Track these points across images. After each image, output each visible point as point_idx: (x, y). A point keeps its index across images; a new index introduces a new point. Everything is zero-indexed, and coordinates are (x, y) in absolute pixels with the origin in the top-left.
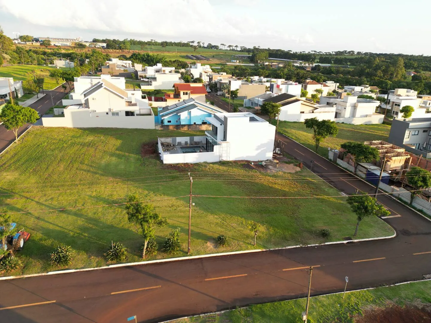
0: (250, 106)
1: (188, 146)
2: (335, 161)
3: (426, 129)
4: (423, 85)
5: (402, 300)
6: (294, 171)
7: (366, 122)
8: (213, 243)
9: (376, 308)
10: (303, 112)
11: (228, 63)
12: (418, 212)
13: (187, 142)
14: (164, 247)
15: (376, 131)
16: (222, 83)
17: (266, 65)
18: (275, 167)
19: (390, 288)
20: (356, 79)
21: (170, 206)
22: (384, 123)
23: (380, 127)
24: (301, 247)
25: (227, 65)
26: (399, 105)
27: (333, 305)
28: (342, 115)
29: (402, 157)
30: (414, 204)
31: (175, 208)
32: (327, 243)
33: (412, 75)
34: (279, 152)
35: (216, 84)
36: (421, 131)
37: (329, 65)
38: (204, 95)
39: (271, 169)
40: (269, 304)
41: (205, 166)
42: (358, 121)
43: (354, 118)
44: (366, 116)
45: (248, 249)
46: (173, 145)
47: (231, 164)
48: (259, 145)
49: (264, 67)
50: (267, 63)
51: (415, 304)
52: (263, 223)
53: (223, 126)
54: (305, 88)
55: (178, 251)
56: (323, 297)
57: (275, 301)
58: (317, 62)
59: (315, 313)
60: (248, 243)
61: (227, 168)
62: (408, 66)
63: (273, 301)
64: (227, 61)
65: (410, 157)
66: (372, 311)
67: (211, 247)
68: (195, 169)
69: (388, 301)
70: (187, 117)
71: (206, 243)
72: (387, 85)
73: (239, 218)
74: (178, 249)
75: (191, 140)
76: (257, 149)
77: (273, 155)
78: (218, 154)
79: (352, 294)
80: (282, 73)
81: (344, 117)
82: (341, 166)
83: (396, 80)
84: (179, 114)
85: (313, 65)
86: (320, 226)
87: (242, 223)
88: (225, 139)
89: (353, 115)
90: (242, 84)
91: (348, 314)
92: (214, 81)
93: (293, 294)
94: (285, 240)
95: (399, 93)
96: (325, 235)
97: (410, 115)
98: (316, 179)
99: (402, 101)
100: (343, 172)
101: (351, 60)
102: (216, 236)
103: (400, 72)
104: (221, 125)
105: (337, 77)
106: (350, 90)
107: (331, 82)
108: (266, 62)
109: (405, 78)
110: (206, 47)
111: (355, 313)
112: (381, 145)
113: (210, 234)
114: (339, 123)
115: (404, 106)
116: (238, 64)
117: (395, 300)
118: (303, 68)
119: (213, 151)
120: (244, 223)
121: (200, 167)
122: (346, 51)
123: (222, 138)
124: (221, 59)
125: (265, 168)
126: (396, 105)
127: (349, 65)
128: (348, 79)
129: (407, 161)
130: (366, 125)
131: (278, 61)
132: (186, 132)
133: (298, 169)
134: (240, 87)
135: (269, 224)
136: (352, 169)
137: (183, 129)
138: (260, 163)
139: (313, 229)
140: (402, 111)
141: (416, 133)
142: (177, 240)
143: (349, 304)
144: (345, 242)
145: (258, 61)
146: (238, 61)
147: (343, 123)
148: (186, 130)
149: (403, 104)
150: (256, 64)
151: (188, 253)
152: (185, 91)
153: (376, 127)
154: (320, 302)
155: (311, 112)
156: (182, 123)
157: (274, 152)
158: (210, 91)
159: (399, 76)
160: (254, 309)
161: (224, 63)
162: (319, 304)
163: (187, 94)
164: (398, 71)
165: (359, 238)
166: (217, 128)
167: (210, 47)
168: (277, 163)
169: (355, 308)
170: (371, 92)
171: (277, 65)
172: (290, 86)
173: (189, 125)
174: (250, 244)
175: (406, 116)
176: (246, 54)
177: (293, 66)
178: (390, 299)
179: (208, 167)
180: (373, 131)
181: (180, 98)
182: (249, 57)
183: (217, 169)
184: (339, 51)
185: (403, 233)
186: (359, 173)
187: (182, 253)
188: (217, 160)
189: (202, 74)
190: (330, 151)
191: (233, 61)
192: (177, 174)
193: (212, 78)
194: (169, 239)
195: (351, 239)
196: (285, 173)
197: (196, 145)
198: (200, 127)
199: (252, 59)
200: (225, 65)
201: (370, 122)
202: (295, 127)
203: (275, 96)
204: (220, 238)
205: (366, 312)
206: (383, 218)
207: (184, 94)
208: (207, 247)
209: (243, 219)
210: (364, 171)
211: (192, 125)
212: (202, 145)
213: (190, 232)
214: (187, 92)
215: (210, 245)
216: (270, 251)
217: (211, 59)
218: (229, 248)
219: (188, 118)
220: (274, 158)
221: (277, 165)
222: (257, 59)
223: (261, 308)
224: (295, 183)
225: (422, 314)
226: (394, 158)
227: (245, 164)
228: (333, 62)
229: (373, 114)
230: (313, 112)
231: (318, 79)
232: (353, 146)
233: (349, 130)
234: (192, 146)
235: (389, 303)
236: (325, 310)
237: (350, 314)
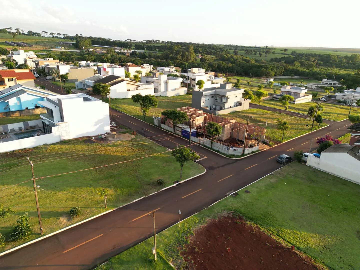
0: (82, 87)
1: (23, 131)
2: (159, 126)
3: (213, 95)
4: (207, 65)
5: (216, 215)
6: (130, 139)
7: (176, 94)
8: (66, 217)
9: (201, 226)
10: (129, 90)
11: (53, 50)
12: (217, 153)
13: (21, 128)
14: (13, 235)
15: (183, 100)
16: (50, 68)
17: (91, 51)
18: (114, 138)
19: (208, 209)
20: (164, 62)
21: (13, 194)
22: (187, 94)
23: (185, 97)
24: (144, 198)
25: (52, 51)
26: (195, 80)
27: (173, 235)
28: (159, 90)
29: (202, 116)
30: (213, 148)
31: (19, 195)
32: (162, 190)
33: (200, 58)
34: (115, 125)
35: (43, 69)
36: (211, 97)
37: (143, 51)
38: (33, 80)
39: (111, 140)
40: (125, 252)
41: (46, 148)
42: (170, 94)
43: (168, 92)
44: (175, 89)
45: (100, 213)
46: (5, 133)
47: (73, 142)
48: (97, 121)
49: (89, 53)
50: (91, 50)
51: (223, 214)
52: (110, 187)
53: (58, 108)
54: (128, 70)
55: (29, 235)
56: (165, 231)
57: (130, 248)
58: (134, 49)
59: (161, 245)
60: (100, 208)
61: (69, 146)
62: (196, 51)
63: (128, 248)
64: (52, 47)
65: (206, 116)
66: (199, 229)
67: (65, 221)
68: (35, 153)
69: (208, 219)
70: (16, 103)
71: (59, 219)
72: (185, 66)
73: (88, 188)
74: (29, 233)
75: (26, 125)
76: (95, 125)
77: (111, 128)
78: (57, 135)
79: (185, 221)
80: (106, 58)
81: (160, 92)
82: (164, 129)
83: (191, 62)
84: (6, 101)
85: (131, 51)
86: (156, 177)
87: (92, 192)
88: (62, 119)
89: (167, 89)
90: (71, 68)
91: (184, 237)
92: (41, 66)
93: (143, 237)
94: (131, 196)
95: (193, 71)
96: (160, 183)
97: (203, 86)
98: (148, 142)
99: (197, 77)
100: (166, 133)
101: (158, 47)
102: (68, 210)
103: (193, 57)
104: (56, 107)
105: (151, 61)
106: (162, 70)
107: (147, 64)
108: (90, 48)
109: (196, 60)
110: (26, 34)
111: (189, 235)
112: (188, 110)
113: (62, 210)
114: (157, 96)
115: (198, 80)
116: (63, 50)
117: (212, 216)
118: (123, 54)
119: (51, 132)
120: (94, 191)
121: (40, 150)
122: (153, 40)
123: (60, 120)
124: (45, 45)
125: (105, 140)
126: (193, 80)
127: (158, 51)
128: (158, 62)
129: (205, 119)
130: (176, 96)
131: (101, 48)
132: (18, 118)
133: (133, 136)
134: (69, 71)
135: (116, 186)
136: (172, 130)
137: (15, 115)
138: (100, 137)
139: (151, 181)
140: (197, 84)
141: (208, 99)
142: (27, 224)
143: (184, 229)
144: (175, 185)
145: (82, 48)
146: (63, 48)
147: (160, 96)
148: (17, 116)
149: (197, 80)
150: (82, 50)
151: (41, 234)
152: (10, 78)
153: (183, 97)
154: (164, 236)
155: (136, 89)
156: (12, 110)
157: (111, 125)
158: (39, 76)
159: (192, 59)
160: (113, 261)
161: (49, 49)
162: (163, 238)
163: (12, 80)
164: (191, 55)
165: (184, 180)
166: (52, 110)
167: (31, 34)
168: (115, 134)
169: (188, 231)
170: (176, 72)
171: (101, 51)
172: (114, 69)
173: (21, 111)
174: (102, 208)
175: (200, 87)
176: (70, 41)
177: (115, 52)
178: (209, 217)
179: (49, 148)
180: (181, 100)
181: (5, 85)
182: (73, 44)
183: (59, 149)
184: (148, 40)
185: (210, 169)
186: (177, 132)
187: (34, 236)
188: (57, 140)
189: (26, 60)
190: (155, 119)
191: (58, 48)
192: (16, 161)
193: (38, 64)
194: (16, 227)
195: (179, 182)
196: (123, 141)
197: (31, 130)
198: (33, 111)
199: (76, 46)
200: (51, 51)
201: (179, 93)
202: (125, 103)
203: (103, 78)
204: (73, 211)
205: (195, 231)
206: (196, 161)
207: (9, 81)
208: (61, 223)
209: (92, 188)
210: (180, 130)
211: (24, 110)
212: (39, 129)
213: (39, 213)
214: (12, 79)
215: (63, 220)
216: (120, 208)
217: (34, 46)
218: (83, 217)
219: (19, 104)
220: (112, 130)
221: (116, 136)
222: (81, 46)
223: (119, 258)
224: (132, 148)
225: (228, 220)
226: (197, 118)
227: (86, 140)
228: (145, 49)
229: (180, 88)
230: (137, 89)
231: (136, 63)
232: (170, 113)
233: (165, 101)
234: (27, 131)
235: (208, 220)
236: (168, 240)
237: (186, 237)
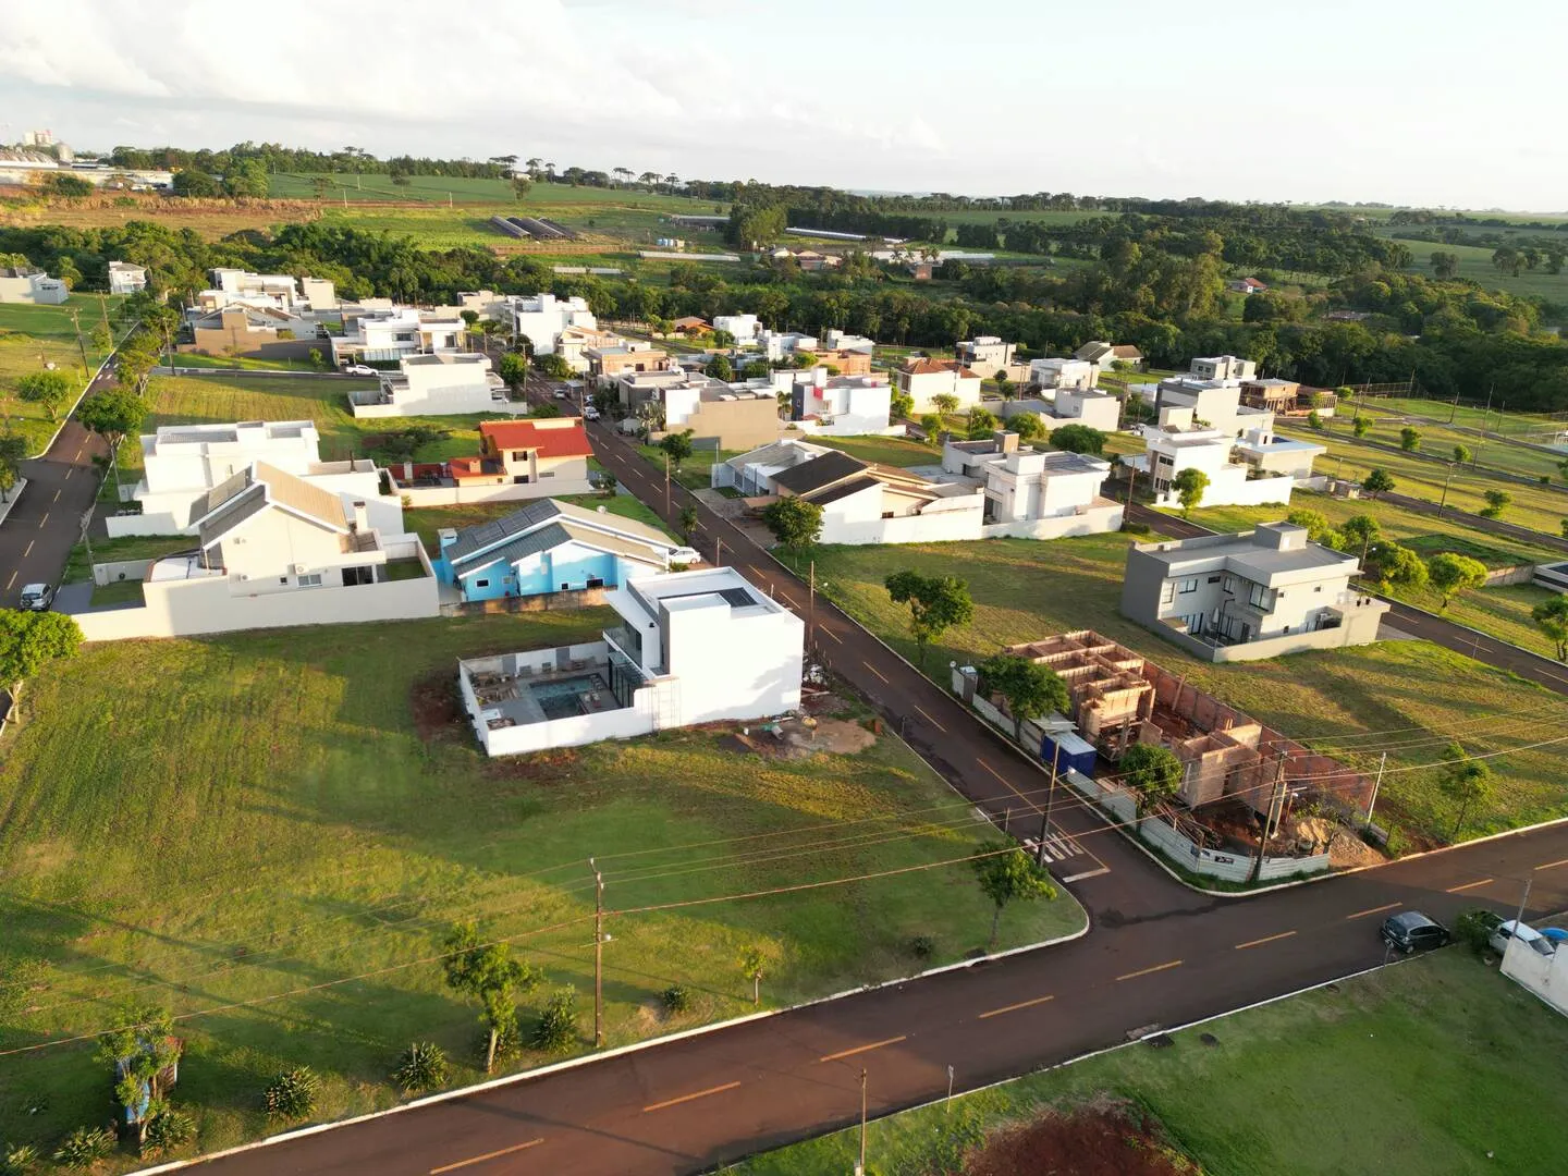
0: (732, 483)
1: (554, 676)
2: (969, 703)
3: (1216, 575)
6: (856, 749)
7: (1074, 530)
8: (655, 1008)
10: (891, 515)
11: (645, 253)
13: (549, 664)
14: (538, 1037)
17: (781, 260)
18: (807, 737)
25: (643, 258)
29: (1132, 691)
33: (1249, 290)
34: (819, 680)
36: (1203, 581)
37: (991, 255)
39: (797, 747)
41: (614, 756)
42: (1050, 529)
43: (1039, 521)
45: (739, 1014)
46: (508, 679)
47: (685, 739)
52: (773, 933)
54: (906, 384)
58: (952, 244)
60: (740, 998)
61: (676, 754)
62: (1237, 257)
64: (642, 243)
65: (1148, 687)
67: (651, 1018)
68: (586, 769)
70: (538, 572)
71: (638, 1009)
73: (715, 925)
74: (573, 1037)
75: (562, 657)
76: (756, 687)
77: (803, 692)
78: (646, 712)
82: (983, 717)
84: (514, 564)
85: (938, 259)
86: (913, 924)
87: (723, 940)
96: (922, 952)
98: (913, 767)
99: (1180, 450)
100: (987, 736)
101: (1058, 237)
102: (659, 987)
105: (1014, 313)
107: (992, 340)
113: (645, 984)
115: (1182, 468)
119: (630, 703)
120: (729, 940)
121: (598, 760)
124: (619, 232)
125: (781, 743)
126: (1162, 460)
130: (1074, 536)
132: (541, 620)
133: (869, 739)
135: (789, 932)
136: (1008, 726)
137: (531, 609)
138: (767, 728)
139: (898, 936)
141: (1191, 587)
145: (750, 244)
146: (681, 244)
147: (1007, 537)
148: (537, 609)
149: (1180, 464)
150: (746, 254)
151: (594, 1045)
153: (1100, 544)
156: (525, 589)
157: (806, 679)
158: (597, 414)
161: (634, 252)
168: (814, 728)
171: (819, 259)
172: (853, 392)
173: (547, 596)
174: (746, 1000)
175: (1187, 501)
176: (708, 213)
177: (872, 262)
179: (622, 758)
182: (718, 225)
183: (648, 762)
186: (1026, 740)
187: (580, 1047)
188: (644, 728)
190: (955, 672)
191: (663, 244)
192: (536, 794)
194: (548, 1016)
196: (833, 755)
197: (575, 674)
200: (637, 260)
201: (1085, 527)
202: (866, 571)
204: (672, 996)
208: (641, 1021)
209: (725, 928)
210: (1037, 735)
211: (557, 593)
212: (596, 671)
213: (599, 984)
215: (647, 1015)
216: (792, 1011)
217: (583, 236)
218: (694, 1018)
219: (544, 573)
220: (806, 701)
221: (814, 733)
222: (748, 237)
224: (858, 791)
226: (1109, 696)
227: (724, 735)
228: (1002, 242)
234: (564, 675)
